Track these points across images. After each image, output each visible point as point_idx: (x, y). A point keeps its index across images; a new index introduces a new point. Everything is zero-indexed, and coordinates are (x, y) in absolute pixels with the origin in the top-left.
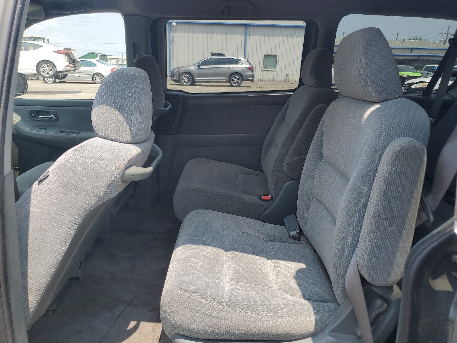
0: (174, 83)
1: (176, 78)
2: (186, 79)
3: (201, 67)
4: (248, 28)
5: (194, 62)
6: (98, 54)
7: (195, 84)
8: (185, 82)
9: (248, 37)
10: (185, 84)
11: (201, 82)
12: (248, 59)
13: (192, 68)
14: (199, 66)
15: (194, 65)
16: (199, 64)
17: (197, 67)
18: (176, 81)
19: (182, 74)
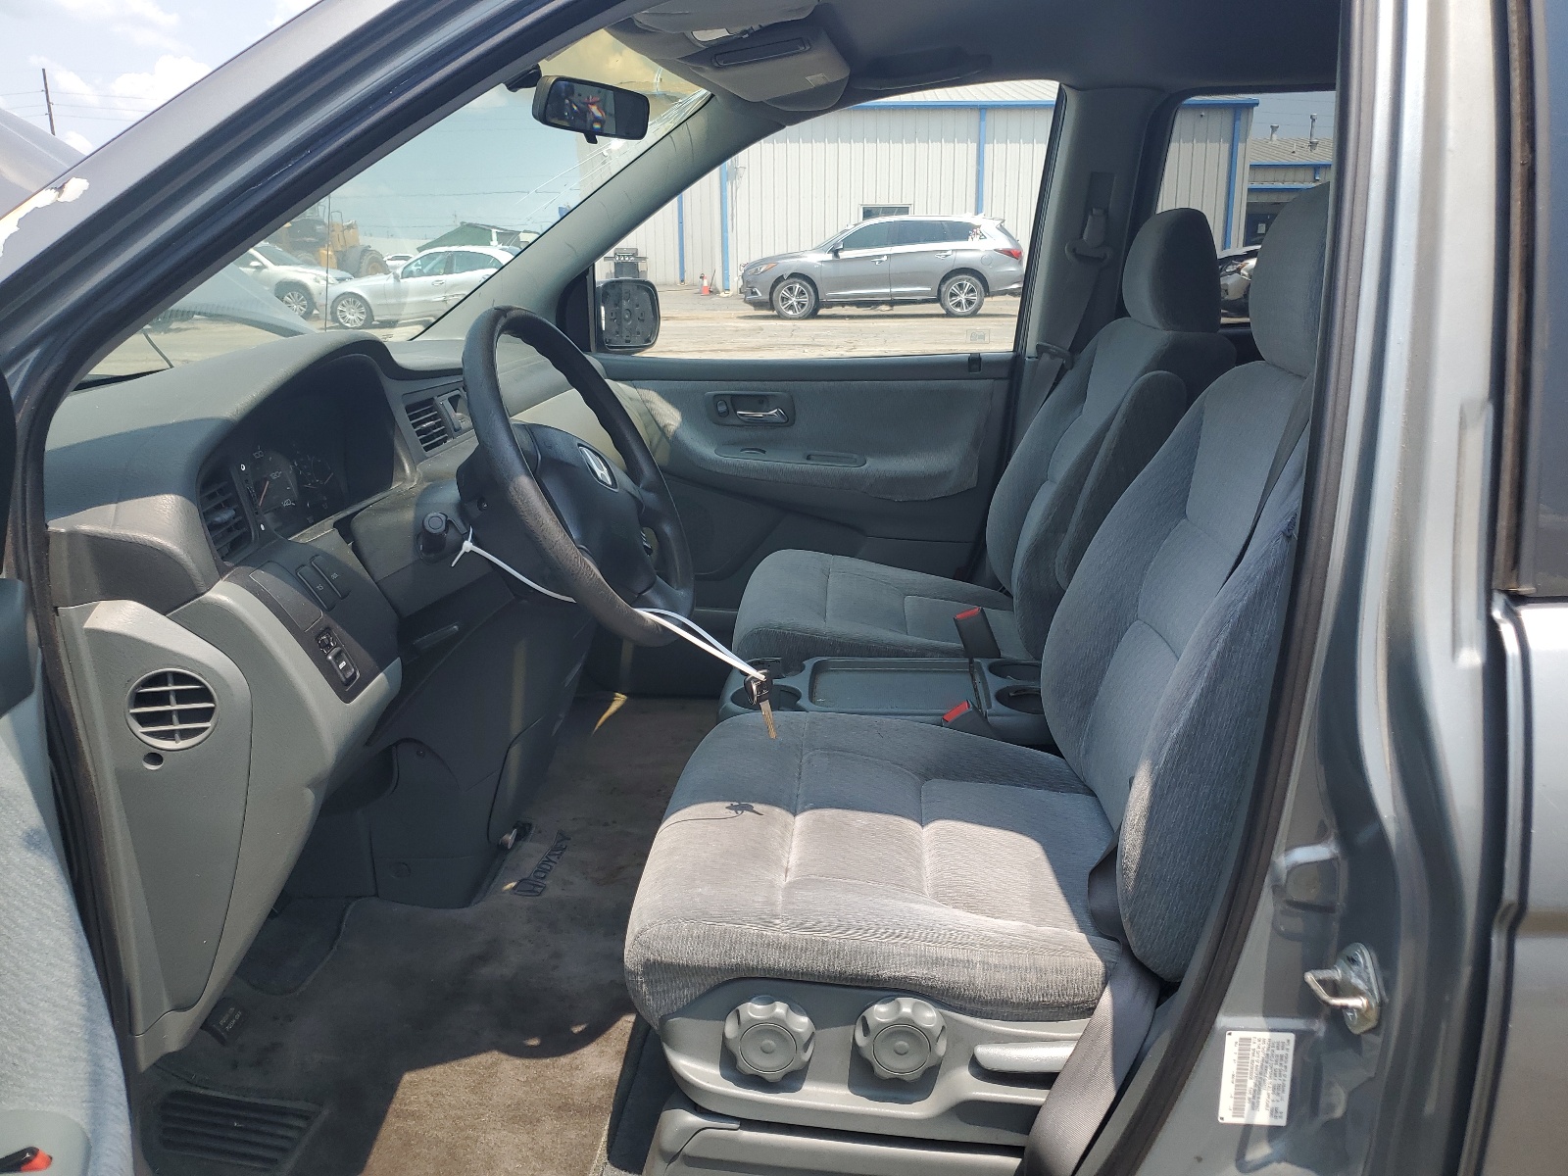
0: (750, 310)
1: (761, 295)
2: (794, 299)
3: (843, 255)
4: (990, 116)
5: (819, 241)
6: (494, 230)
7: (821, 312)
8: (791, 307)
9: (988, 148)
10: (790, 313)
11: (843, 304)
12: (1004, 221)
13: (814, 259)
14: (836, 252)
15: (819, 249)
16: (836, 244)
17: (830, 257)
18: (758, 305)
19: (780, 279)
